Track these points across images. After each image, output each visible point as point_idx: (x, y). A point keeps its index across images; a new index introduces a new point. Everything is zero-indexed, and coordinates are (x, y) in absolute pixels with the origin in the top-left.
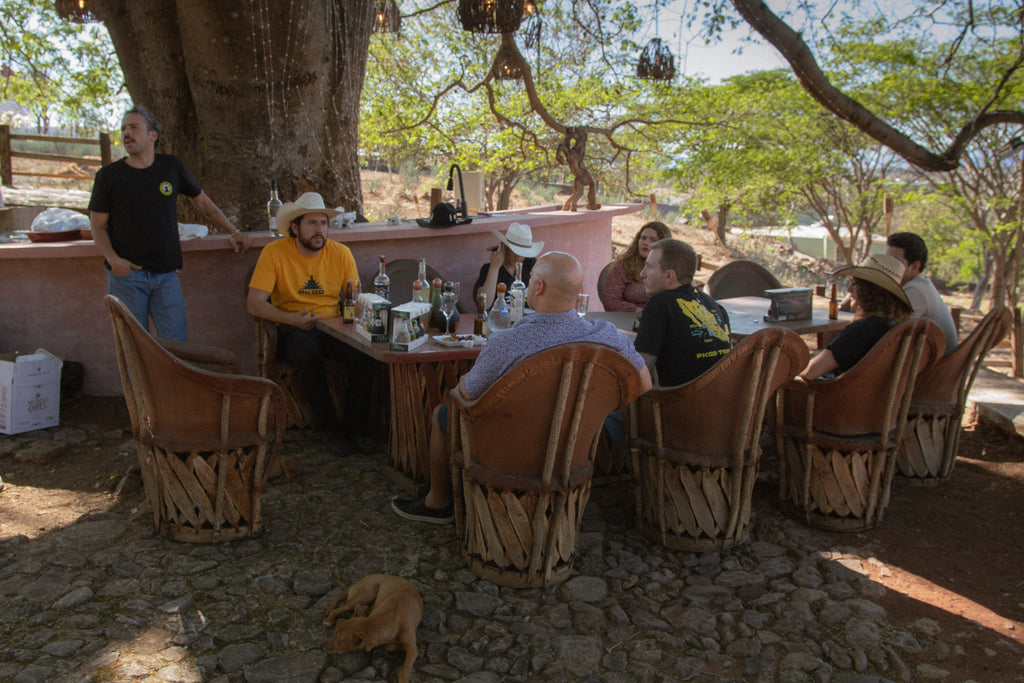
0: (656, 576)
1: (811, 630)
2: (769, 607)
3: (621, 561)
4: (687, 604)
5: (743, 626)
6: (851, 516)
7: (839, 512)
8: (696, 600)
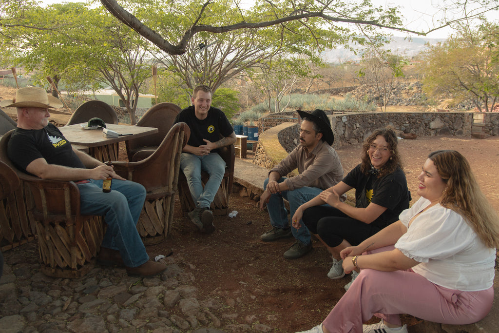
0: (58, 303)
1: (162, 312)
2: (134, 304)
3: (32, 298)
4: (83, 315)
5: (122, 320)
6: (158, 235)
7: (151, 235)
8: (88, 312)
